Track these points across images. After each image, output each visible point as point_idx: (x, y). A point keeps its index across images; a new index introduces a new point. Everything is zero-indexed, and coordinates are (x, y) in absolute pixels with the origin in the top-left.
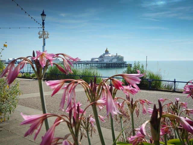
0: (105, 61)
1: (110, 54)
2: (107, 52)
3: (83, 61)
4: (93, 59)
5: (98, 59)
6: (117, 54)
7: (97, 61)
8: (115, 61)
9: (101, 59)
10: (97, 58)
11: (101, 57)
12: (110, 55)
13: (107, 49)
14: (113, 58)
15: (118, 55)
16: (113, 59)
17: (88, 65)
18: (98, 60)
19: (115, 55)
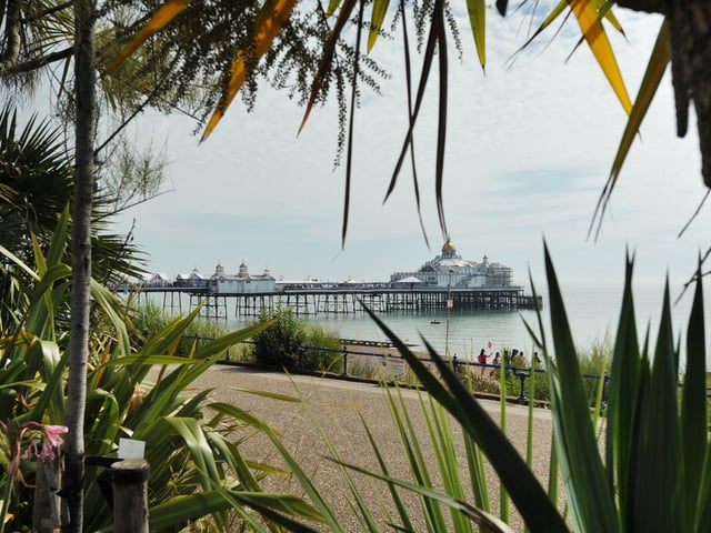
0: (439, 285)
1: (460, 258)
2: (448, 251)
3: (361, 285)
4: (395, 277)
5: (414, 275)
6: (485, 258)
7: (413, 284)
8: (477, 283)
9: (426, 277)
10: (411, 274)
11: (427, 269)
12: (461, 264)
13: (448, 242)
14: (472, 272)
15: (490, 261)
16: (470, 276)
17: (376, 298)
18: (416, 280)
19: (480, 261)
